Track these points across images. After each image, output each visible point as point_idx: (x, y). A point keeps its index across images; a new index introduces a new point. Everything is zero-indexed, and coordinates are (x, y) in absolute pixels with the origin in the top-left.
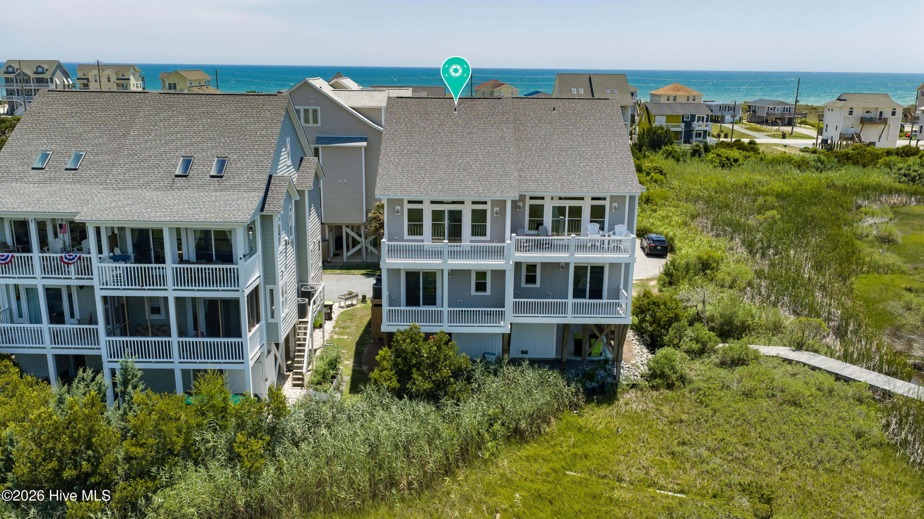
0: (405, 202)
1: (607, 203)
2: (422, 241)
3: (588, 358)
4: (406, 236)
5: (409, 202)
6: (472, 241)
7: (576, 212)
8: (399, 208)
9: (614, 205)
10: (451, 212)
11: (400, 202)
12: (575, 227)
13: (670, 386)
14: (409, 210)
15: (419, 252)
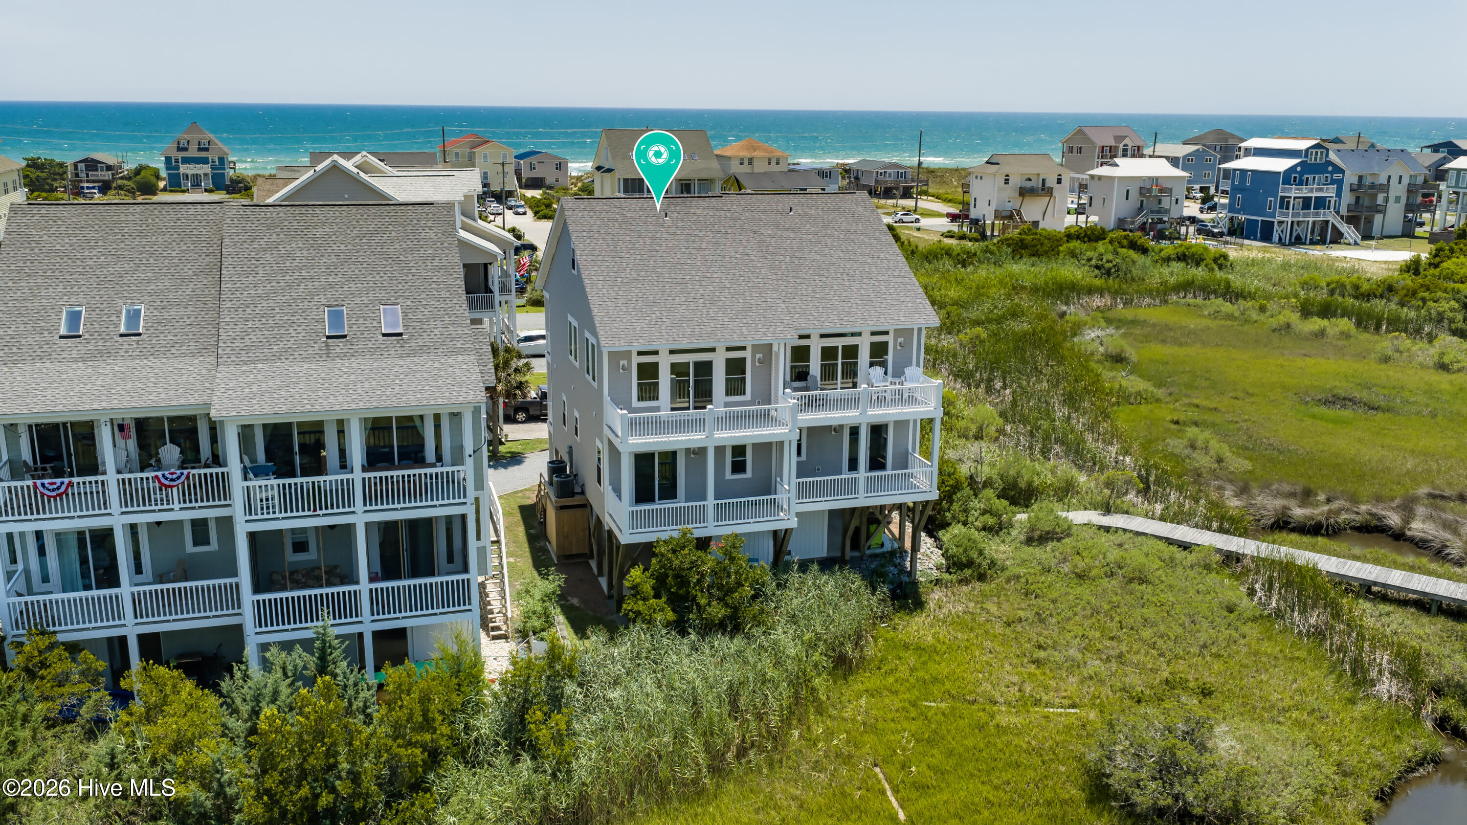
0: (634, 355)
1: (890, 339)
2: (658, 409)
3: (868, 552)
4: (635, 403)
5: (640, 353)
6: (726, 405)
7: (851, 352)
8: (625, 362)
9: (899, 340)
10: (697, 364)
11: (627, 355)
12: (851, 372)
13: (982, 578)
14: (640, 365)
15: (655, 426)
